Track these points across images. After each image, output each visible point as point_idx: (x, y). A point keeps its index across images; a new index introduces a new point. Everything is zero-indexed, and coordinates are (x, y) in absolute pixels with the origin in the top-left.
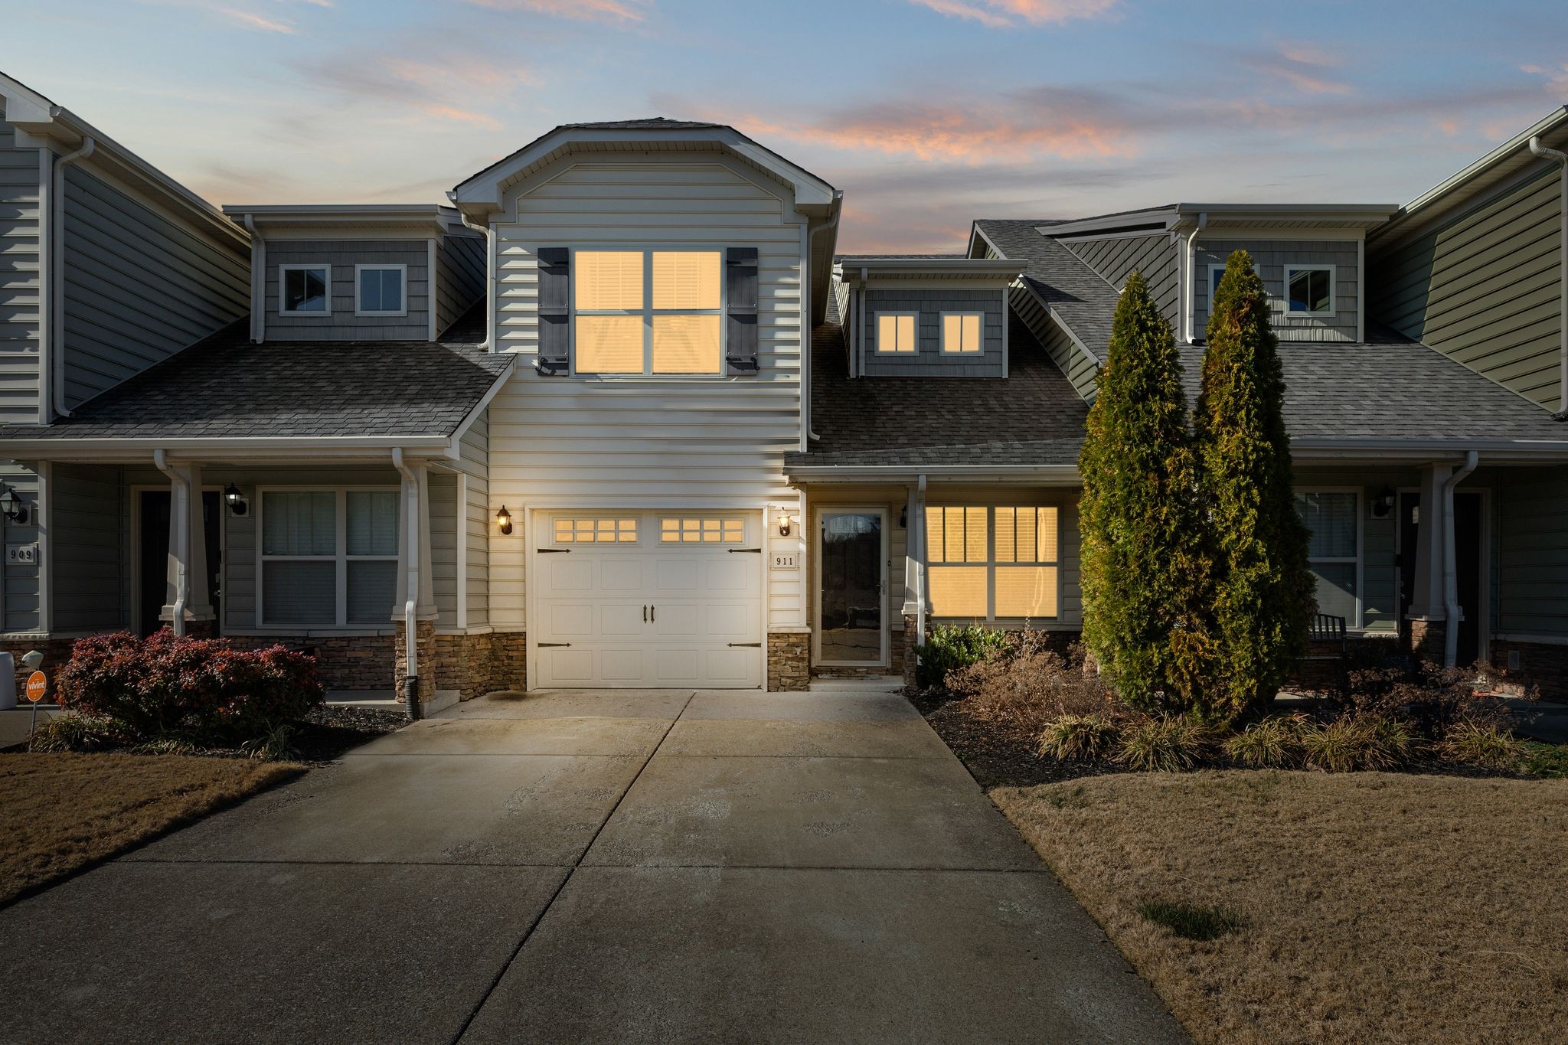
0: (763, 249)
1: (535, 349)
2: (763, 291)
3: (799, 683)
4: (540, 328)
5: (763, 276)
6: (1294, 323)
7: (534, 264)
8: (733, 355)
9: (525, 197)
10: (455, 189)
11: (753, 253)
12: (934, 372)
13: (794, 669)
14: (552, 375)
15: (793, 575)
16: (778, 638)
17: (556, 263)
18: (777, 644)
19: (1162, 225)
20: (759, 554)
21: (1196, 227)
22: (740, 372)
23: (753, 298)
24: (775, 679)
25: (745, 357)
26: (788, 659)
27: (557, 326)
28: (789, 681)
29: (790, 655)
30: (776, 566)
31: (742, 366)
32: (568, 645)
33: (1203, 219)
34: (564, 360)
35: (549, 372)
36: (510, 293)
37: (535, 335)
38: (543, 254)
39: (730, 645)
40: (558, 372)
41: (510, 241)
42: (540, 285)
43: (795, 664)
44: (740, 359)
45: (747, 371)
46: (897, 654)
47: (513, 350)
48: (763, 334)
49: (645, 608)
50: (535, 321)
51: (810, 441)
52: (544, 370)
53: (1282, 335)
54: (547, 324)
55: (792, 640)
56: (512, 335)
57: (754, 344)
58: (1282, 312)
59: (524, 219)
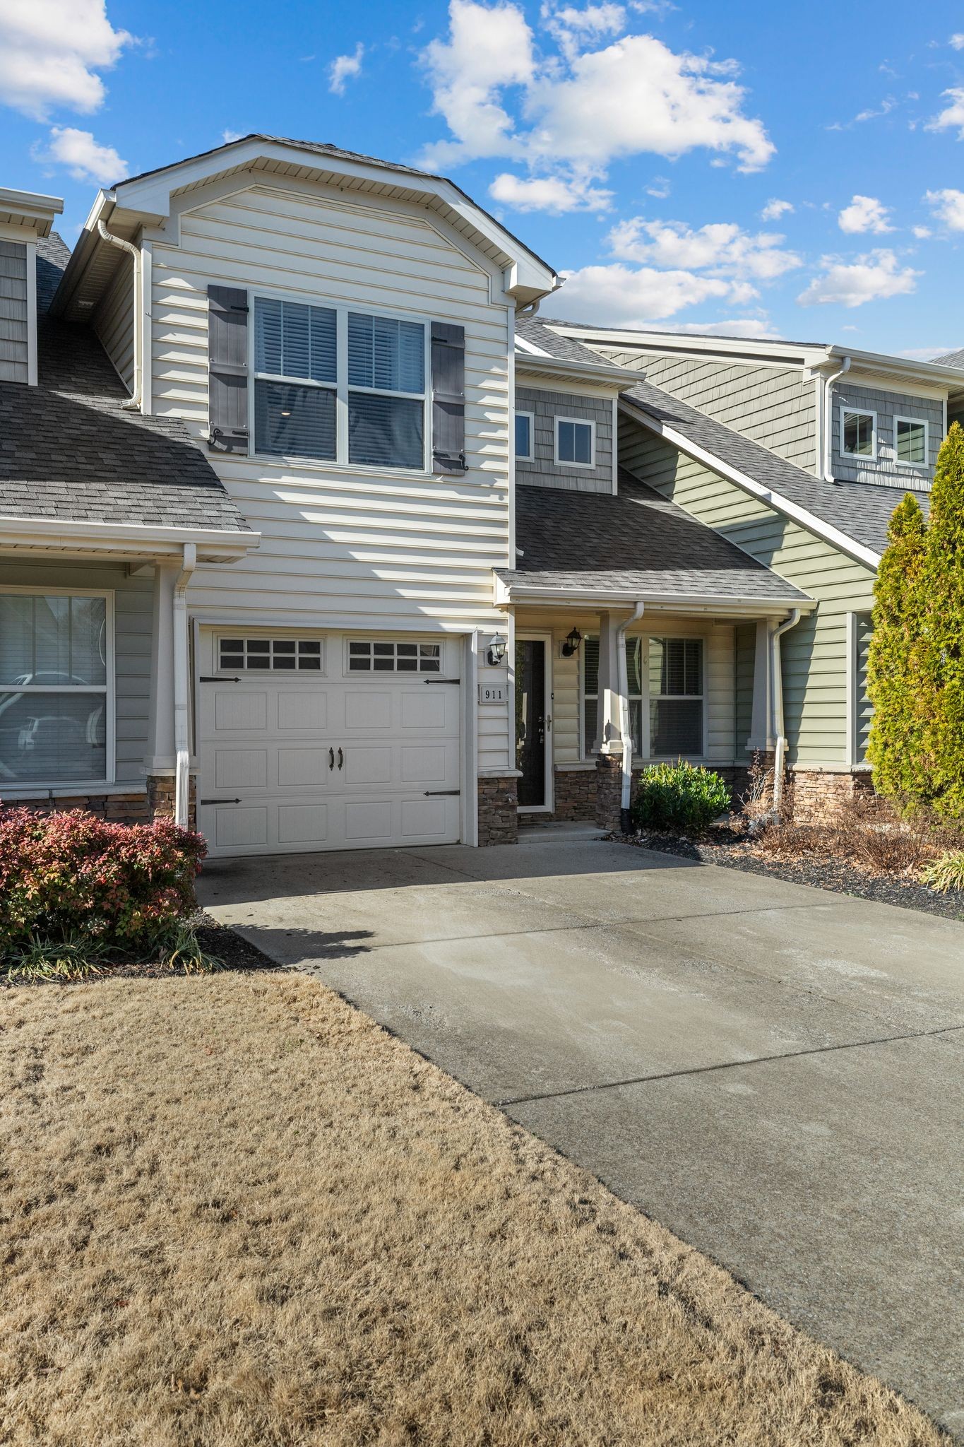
0: (470, 329)
1: (205, 416)
2: (469, 377)
3: (509, 835)
4: (212, 390)
5: (470, 362)
6: (901, 471)
7: (204, 305)
8: (439, 449)
9: (191, 215)
10: (113, 189)
11: (459, 332)
12: (549, 483)
13: (504, 819)
14: (228, 452)
15: (501, 711)
16: (487, 783)
17: (232, 307)
18: (486, 791)
19: (801, 361)
20: (456, 686)
21: (839, 369)
22: (447, 471)
23: (459, 387)
24: (485, 831)
25: (453, 454)
26: (498, 807)
27: (233, 389)
28: (500, 833)
29: (500, 803)
30: (485, 700)
31: (449, 464)
32: (237, 801)
33: (848, 363)
34: (244, 434)
35: (224, 448)
36: (169, 337)
37: (205, 398)
38: (214, 292)
39: (427, 794)
40: (236, 449)
41: (169, 268)
42: (212, 333)
43: (505, 813)
44: (447, 456)
45: (454, 470)
46: (561, 798)
47: (175, 413)
48: (470, 427)
49: (331, 752)
50: (205, 379)
51: (518, 558)
52: (218, 444)
53: (893, 482)
54: (220, 385)
55: (502, 785)
56: (173, 394)
57: (460, 439)
58: (892, 460)
59: (187, 242)
